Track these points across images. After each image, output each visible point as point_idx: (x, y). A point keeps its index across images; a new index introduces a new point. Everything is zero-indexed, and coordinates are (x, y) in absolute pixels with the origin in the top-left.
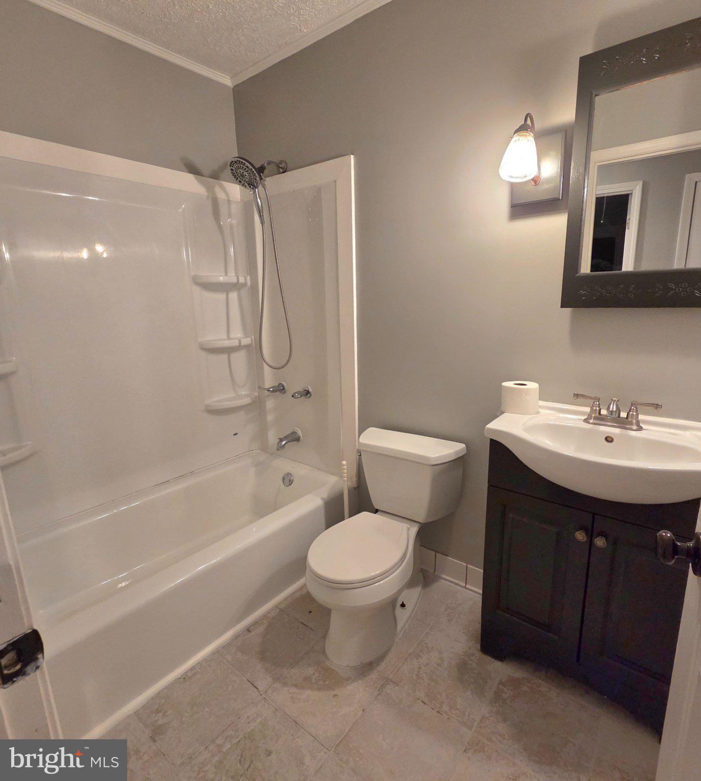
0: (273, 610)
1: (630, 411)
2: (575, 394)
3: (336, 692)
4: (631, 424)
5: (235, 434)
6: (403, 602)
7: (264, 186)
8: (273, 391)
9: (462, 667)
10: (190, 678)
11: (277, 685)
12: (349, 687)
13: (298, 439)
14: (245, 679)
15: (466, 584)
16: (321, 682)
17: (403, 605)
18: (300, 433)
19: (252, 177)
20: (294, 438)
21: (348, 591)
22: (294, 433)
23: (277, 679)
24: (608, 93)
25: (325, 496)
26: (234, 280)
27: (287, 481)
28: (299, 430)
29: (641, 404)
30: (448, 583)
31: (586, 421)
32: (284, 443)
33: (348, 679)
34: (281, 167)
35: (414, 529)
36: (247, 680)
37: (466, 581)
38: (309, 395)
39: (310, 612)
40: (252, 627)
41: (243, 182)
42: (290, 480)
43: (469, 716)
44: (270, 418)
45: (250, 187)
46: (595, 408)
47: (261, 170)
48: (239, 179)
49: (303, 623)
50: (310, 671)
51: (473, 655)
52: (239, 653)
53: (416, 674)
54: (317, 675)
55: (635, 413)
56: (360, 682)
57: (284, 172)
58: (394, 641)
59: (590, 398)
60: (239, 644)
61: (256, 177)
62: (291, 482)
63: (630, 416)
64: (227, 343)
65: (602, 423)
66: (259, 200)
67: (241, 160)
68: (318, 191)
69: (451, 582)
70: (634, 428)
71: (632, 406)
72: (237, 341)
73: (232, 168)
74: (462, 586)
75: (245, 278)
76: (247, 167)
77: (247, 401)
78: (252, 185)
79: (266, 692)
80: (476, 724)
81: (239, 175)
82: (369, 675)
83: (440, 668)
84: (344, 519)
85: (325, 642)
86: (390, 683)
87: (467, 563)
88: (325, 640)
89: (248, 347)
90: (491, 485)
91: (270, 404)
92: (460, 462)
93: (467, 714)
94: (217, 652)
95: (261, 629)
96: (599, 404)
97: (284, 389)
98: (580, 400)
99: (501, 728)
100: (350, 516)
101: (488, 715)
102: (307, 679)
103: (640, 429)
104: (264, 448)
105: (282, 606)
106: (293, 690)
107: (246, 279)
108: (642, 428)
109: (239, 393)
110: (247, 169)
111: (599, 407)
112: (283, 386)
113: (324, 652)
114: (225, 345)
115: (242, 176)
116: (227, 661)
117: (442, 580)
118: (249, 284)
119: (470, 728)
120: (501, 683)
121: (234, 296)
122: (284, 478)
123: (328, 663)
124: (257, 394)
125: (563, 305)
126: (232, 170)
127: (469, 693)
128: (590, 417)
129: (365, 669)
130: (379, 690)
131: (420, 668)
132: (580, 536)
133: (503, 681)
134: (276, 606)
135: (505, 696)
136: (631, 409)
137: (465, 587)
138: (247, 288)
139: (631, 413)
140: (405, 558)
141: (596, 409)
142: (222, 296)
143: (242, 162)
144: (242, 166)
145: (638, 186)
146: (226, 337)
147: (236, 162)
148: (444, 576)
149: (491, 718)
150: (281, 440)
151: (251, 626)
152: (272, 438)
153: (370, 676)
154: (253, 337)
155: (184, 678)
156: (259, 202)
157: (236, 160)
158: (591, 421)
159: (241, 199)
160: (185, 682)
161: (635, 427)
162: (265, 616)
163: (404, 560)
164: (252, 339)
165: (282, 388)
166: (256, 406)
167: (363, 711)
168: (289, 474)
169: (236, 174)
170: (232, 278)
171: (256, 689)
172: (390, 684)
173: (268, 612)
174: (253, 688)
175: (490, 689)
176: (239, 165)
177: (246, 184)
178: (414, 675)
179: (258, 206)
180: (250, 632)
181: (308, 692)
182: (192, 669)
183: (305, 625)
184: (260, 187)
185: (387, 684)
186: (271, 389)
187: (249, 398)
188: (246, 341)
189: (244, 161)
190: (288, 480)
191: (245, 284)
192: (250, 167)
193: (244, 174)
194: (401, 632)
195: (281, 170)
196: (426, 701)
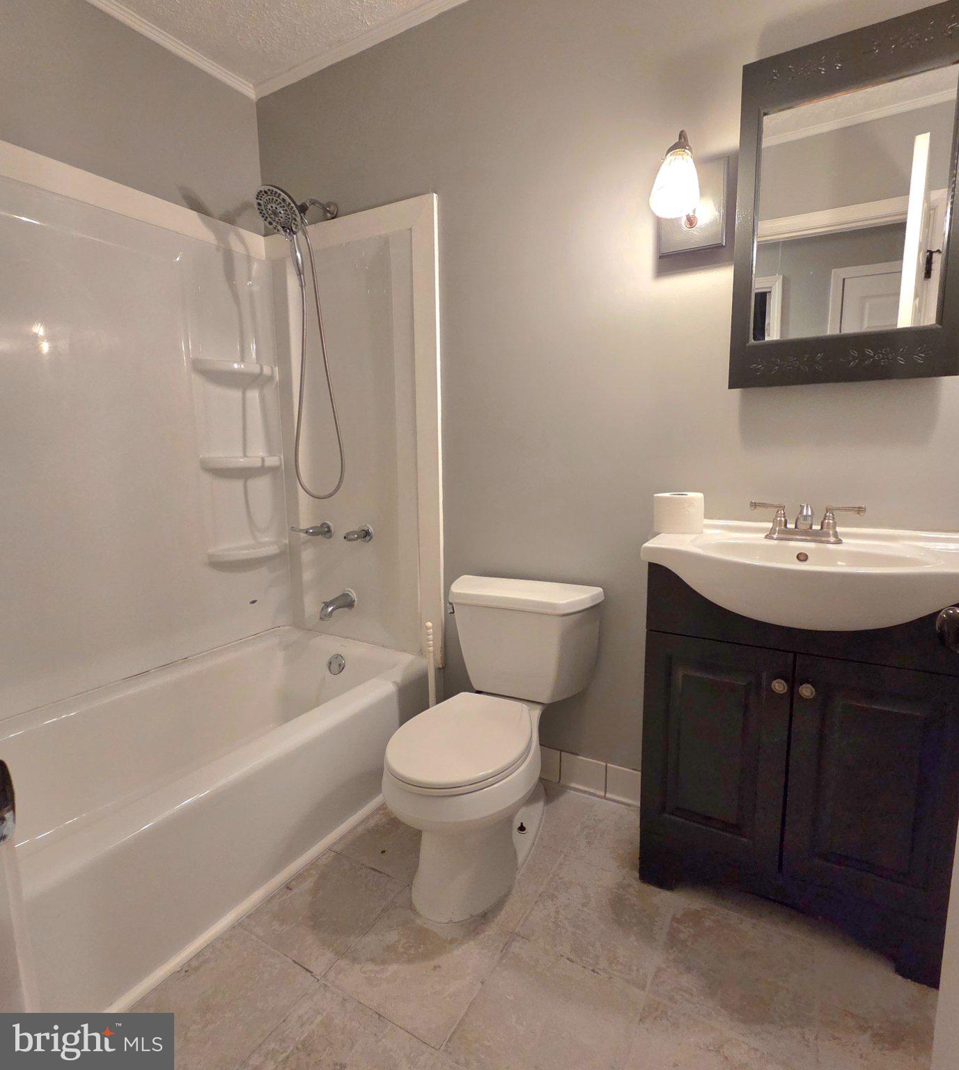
0: (324, 854)
1: (825, 519)
2: (751, 502)
3: (436, 962)
4: (828, 535)
5: (253, 602)
6: (522, 823)
7: (305, 233)
8: (312, 534)
9: (617, 905)
10: (196, 969)
11: (343, 963)
12: (456, 953)
13: (350, 605)
14: (289, 960)
15: (605, 792)
16: (412, 951)
17: (522, 828)
18: (354, 595)
19: (290, 217)
20: (345, 603)
21: (450, 800)
22: (345, 595)
23: (340, 954)
24: (779, 111)
25: (399, 679)
26: (256, 369)
27: (335, 667)
28: (353, 592)
29: (838, 509)
30: (581, 794)
31: (767, 537)
32: (330, 609)
33: (452, 941)
34: (329, 211)
35: (537, 712)
36: (294, 961)
37: (606, 787)
38: (368, 538)
39: (383, 852)
40: (294, 883)
41: (274, 224)
42: (340, 665)
43: (638, 970)
44: (307, 576)
45: (285, 231)
46: (779, 519)
47: (303, 209)
48: (269, 219)
49: (373, 869)
50: (392, 937)
51: (630, 885)
52: (275, 922)
53: (553, 922)
54: (404, 941)
55: (831, 521)
56: (472, 943)
57: (333, 218)
58: (515, 879)
59: (772, 506)
60: (276, 909)
61: (296, 215)
62: (341, 668)
63: (825, 526)
64: (242, 462)
65: (791, 537)
66: (298, 254)
67: (275, 190)
68: (385, 243)
69: (585, 792)
70: (832, 541)
71: (827, 512)
72: (260, 460)
73: (259, 201)
74: (599, 797)
75: (272, 368)
76: (284, 200)
77: (273, 550)
78: (288, 229)
79: (325, 976)
80: (649, 981)
81: (270, 212)
82: (484, 931)
83: (585, 909)
84: (428, 707)
85: (410, 893)
86: (519, 938)
87: (606, 762)
88: (411, 888)
89: (274, 470)
90: (651, 630)
91: (307, 555)
92: (595, 612)
93: (634, 968)
94: (238, 925)
95: (308, 884)
96: (784, 513)
97: (329, 531)
98: (759, 510)
99: (686, 980)
100: (438, 702)
101: (664, 966)
102: (390, 948)
103: (839, 542)
104: (298, 623)
105: (338, 848)
106: (370, 966)
107: (272, 371)
108: (840, 540)
109: (261, 540)
110: (283, 204)
111: (784, 517)
112: (329, 527)
113: (411, 907)
114: (239, 465)
115: (275, 213)
116: (258, 936)
117: (572, 791)
118: (277, 378)
119: (643, 987)
120: (675, 919)
121: (254, 395)
122: (330, 663)
123: (419, 922)
124: (287, 541)
125: (731, 387)
126: (259, 204)
127: (633, 938)
128: (772, 531)
129: (478, 922)
130: (502, 951)
131: (557, 912)
132: (779, 686)
133: (678, 916)
134: (330, 849)
135: (682, 936)
136: (826, 516)
137: (605, 798)
138: (274, 385)
139: (827, 521)
140: (529, 750)
141: (781, 520)
142: (236, 394)
143: (276, 192)
144: (275, 198)
145: (777, 283)
146: (242, 455)
147: (266, 192)
148: (573, 785)
149: (669, 970)
150: (327, 605)
151: (291, 881)
152: (311, 606)
153: (487, 933)
154: (282, 457)
155: (187, 970)
156: (299, 258)
157: (266, 189)
158: (775, 536)
159: (266, 258)
160: (188, 976)
161: (832, 539)
162: (313, 864)
163: (528, 753)
164: (280, 459)
165: (326, 530)
166: (287, 558)
167: (482, 983)
168: (338, 656)
169: (264, 212)
170: (250, 365)
171: (309, 974)
172: (518, 941)
173: (318, 858)
174: (304, 972)
175: (661, 929)
176: (271, 197)
177: (279, 227)
178: (550, 924)
179: (298, 264)
180: (291, 889)
181: (393, 968)
182: (198, 955)
183: (378, 871)
184: (300, 234)
185: (513, 941)
186: (311, 531)
187: (276, 546)
188: (272, 461)
189: (279, 192)
190: (337, 665)
191: (271, 378)
192: (288, 200)
193: (278, 211)
194: (523, 864)
195: (329, 215)
196: (572, 957)
